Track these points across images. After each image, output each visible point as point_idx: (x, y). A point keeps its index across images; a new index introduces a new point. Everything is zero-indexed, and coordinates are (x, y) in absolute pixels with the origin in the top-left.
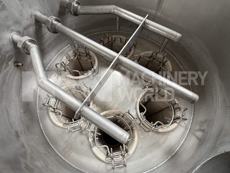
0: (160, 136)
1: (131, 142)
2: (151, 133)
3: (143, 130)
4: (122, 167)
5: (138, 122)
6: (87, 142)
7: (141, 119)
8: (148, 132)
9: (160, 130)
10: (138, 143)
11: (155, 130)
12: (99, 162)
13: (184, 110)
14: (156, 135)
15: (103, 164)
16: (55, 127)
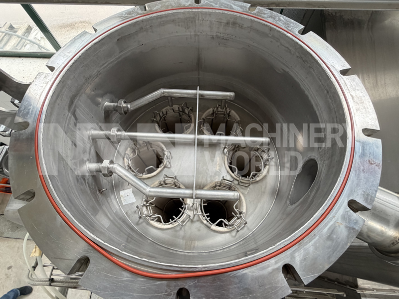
0: (260, 184)
1: (239, 204)
2: (251, 186)
3: (244, 187)
4: (244, 227)
5: (236, 182)
6: (203, 226)
7: (237, 178)
8: (248, 186)
9: (258, 179)
10: (246, 200)
11: (254, 182)
12: (223, 235)
13: (268, 151)
14: (256, 185)
15: (228, 234)
16: (165, 231)
